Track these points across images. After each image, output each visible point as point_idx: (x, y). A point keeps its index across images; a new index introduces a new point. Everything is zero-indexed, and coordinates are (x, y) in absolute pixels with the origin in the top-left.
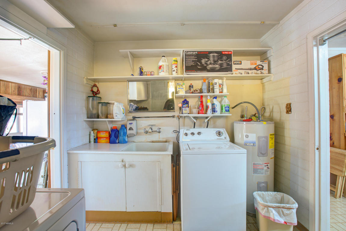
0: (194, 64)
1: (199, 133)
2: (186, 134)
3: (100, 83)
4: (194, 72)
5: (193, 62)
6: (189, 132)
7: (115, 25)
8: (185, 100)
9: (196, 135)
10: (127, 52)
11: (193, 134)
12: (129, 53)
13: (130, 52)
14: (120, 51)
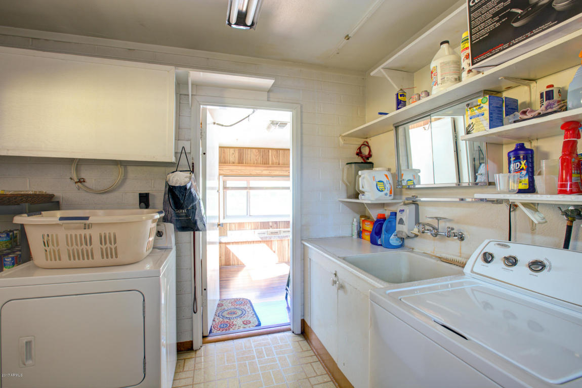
0: (498, 25)
1: (537, 266)
2: (488, 258)
3: (372, 138)
4: (500, 51)
5: (497, 18)
6: (500, 253)
7: (347, 37)
8: (521, 147)
9: (522, 269)
10: (379, 70)
11: (512, 261)
12: (382, 70)
13: (383, 68)
14: (372, 74)
